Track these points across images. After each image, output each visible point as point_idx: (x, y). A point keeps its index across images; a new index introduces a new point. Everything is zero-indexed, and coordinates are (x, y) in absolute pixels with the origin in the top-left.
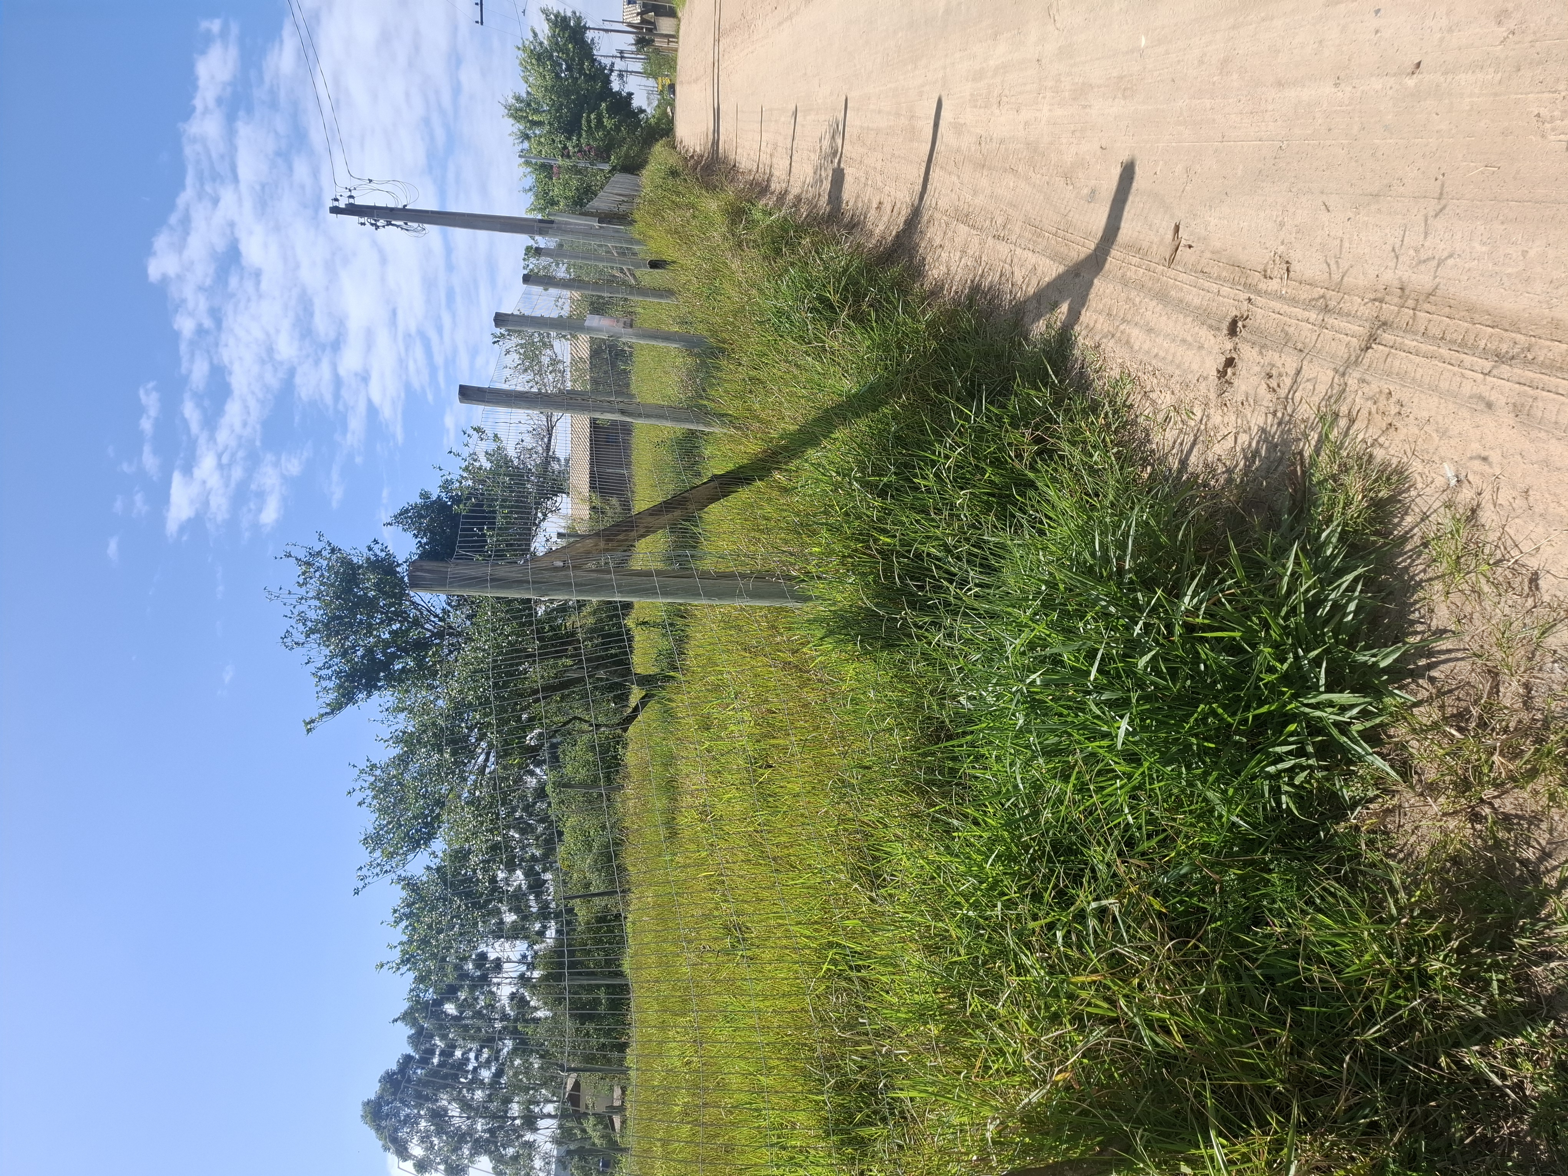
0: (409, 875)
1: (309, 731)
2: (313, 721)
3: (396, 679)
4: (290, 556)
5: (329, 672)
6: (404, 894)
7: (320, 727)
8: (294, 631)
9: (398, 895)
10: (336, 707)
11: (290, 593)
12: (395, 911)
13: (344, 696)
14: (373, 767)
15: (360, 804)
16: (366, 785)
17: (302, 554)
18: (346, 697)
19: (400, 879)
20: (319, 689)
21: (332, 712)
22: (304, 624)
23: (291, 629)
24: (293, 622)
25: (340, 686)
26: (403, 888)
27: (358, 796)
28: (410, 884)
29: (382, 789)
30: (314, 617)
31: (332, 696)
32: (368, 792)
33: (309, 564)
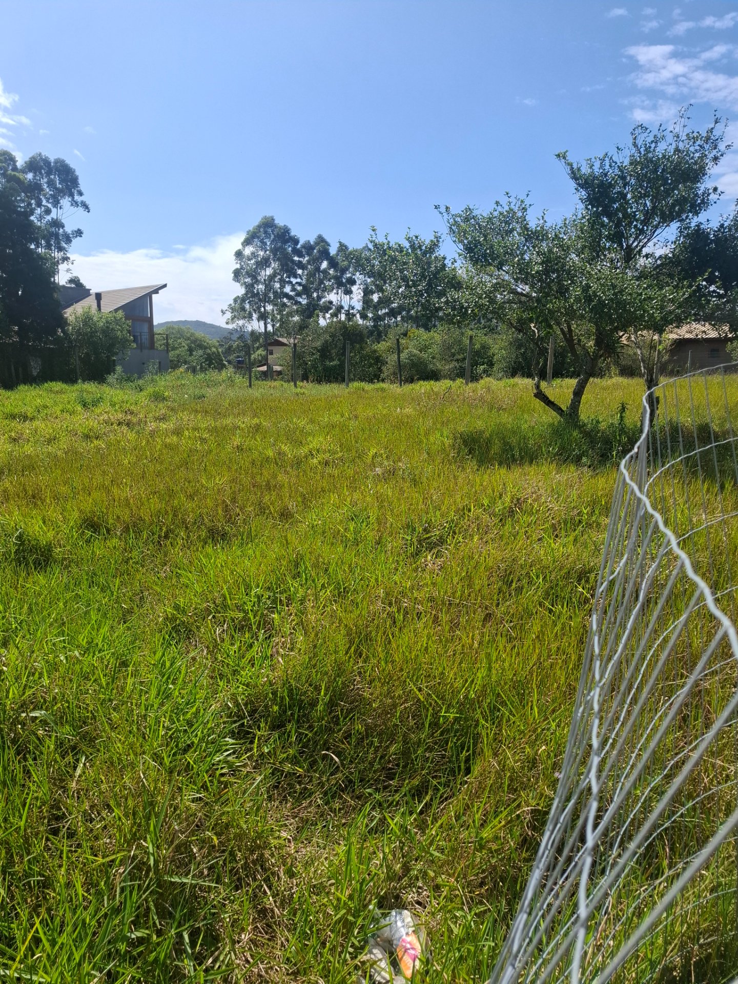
0: (440, 244)
1: (558, 156)
2: (564, 158)
3: (594, 222)
4: (716, 122)
5: (607, 167)
6: (427, 242)
7: (561, 166)
8: (646, 134)
9: (427, 238)
10: (575, 175)
11: (684, 126)
12: (417, 237)
13: (586, 180)
14: (524, 209)
15: (497, 203)
16: (512, 206)
17: (717, 133)
18: (584, 182)
19: (438, 238)
20: (593, 160)
21: (573, 172)
22: (652, 142)
23: (648, 131)
24: (655, 132)
25: (595, 178)
26: (432, 241)
27: (504, 201)
28: (434, 245)
29: (509, 218)
30: (658, 149)
31: (585, 170)
32: (507, 208)
33: (708, 139)
